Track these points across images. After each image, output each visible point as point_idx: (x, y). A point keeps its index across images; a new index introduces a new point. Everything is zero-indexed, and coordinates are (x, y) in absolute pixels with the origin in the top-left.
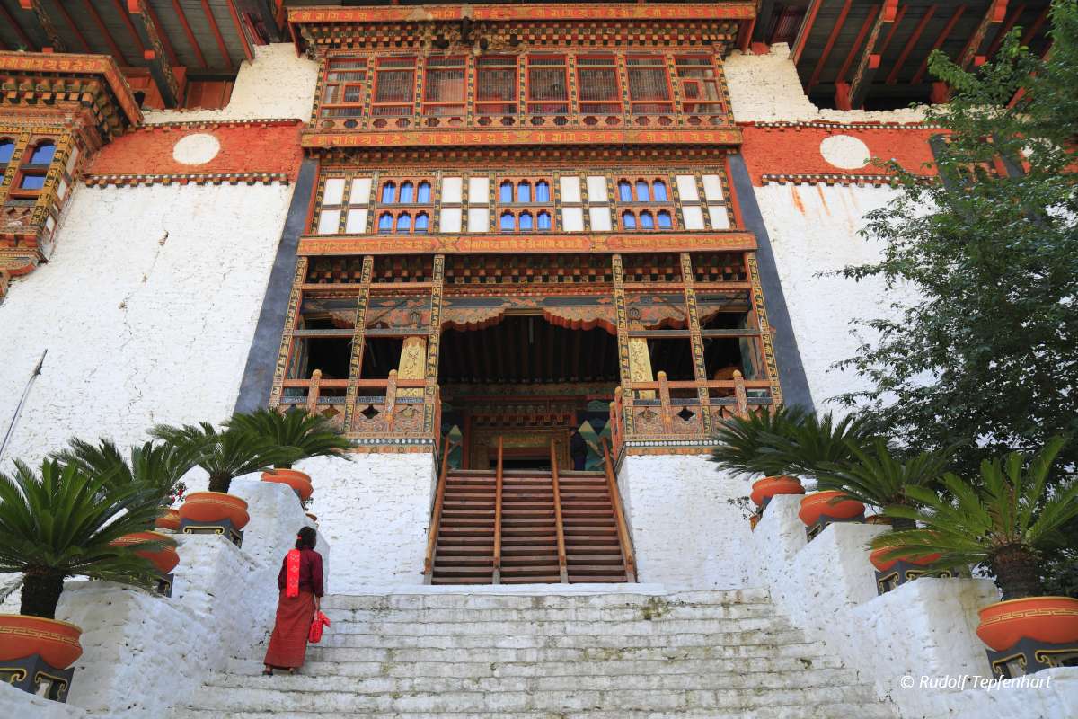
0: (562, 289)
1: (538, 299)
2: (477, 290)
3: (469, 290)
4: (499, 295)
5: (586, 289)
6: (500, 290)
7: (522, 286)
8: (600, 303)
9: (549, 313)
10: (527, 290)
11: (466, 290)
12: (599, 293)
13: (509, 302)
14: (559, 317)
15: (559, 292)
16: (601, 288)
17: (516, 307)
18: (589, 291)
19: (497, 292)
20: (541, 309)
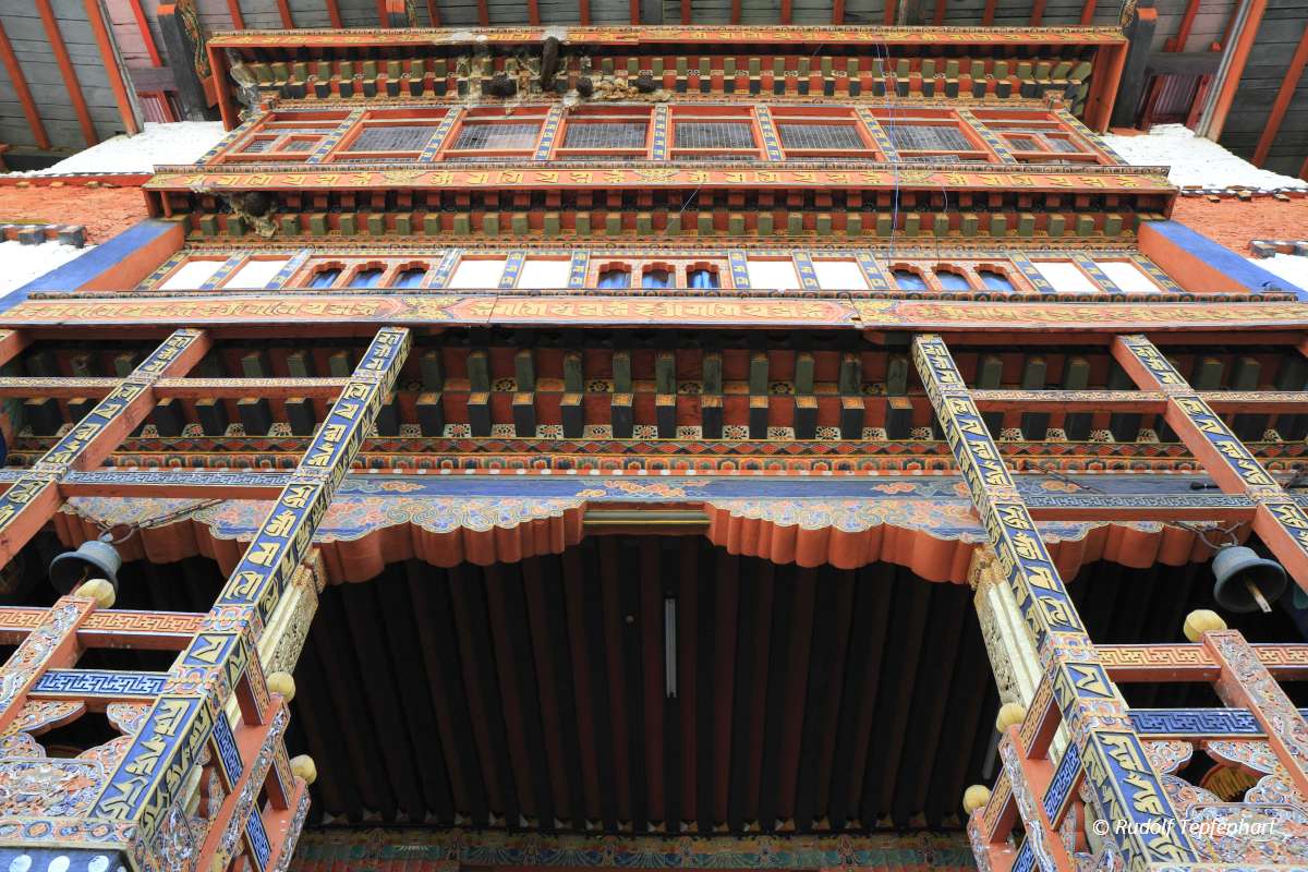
0: (761, 461)
1: (691, 483)
2: (506, 458)
3: (482, 459)
4: (572, 472)
5: (835, 461)
6: (576, 458)
7: (641, 447)
8: (881, 493)
9: (724, 514)
10: (657, 459)
11: (474, 457)
12: (874, 473)
13: (603, 488)
14: (758, 521)
15: (753, 467)
16: (883, 459)
17: (618, 498)
18: (844, 467)
19: (565, 466)
20: (701, 506)
